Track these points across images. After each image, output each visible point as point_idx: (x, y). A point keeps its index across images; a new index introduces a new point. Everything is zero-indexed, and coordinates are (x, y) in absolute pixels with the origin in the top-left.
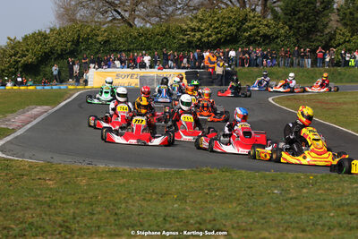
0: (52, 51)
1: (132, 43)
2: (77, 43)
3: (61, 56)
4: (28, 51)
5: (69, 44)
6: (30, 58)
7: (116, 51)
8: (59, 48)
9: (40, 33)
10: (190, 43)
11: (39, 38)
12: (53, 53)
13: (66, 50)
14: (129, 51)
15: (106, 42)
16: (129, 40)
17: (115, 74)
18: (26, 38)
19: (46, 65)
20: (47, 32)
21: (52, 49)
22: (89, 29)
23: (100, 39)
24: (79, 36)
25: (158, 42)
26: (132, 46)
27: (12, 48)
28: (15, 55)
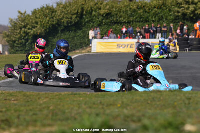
1: (132, 15)
2: (81, 16)
3: (67, 28)
5: (74, 17)
6: (39, 30)
7: (117, 23)
8: (65, 21)
10: (184, 15)
12: (60, 25)
13: (71, 22)
14: (129, 23)
15: (108, 15)
16: (130, 12)
17: (116, 44)
18: (35, 12)
19: (54, 36)
21: (59, 21)
22: (92, 4)
23: (102, 12)
24: (83, 9)
25: (156, 14)
26: (131, 19)
27: (23, 21)
28: (25, 27)
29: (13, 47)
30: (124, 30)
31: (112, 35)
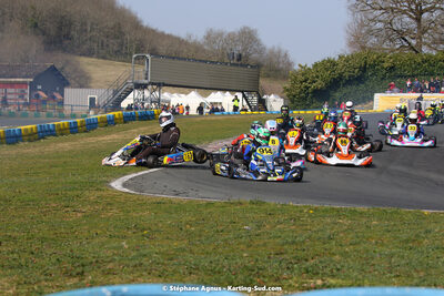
0: (341, 77)
1: (416, 69)
2: (364, 69)
3: (350, 81)
4: (317, 77)
5: (357, 70)
6: (319, 84)
7: (401, 76)
8: (347, 74)
9: (329, 61)
11: (329, 65)
12: (341, 79)
13: (353, 76)
14: (413, 76)
15: (392, 68)
16: (414, 66)
17: (399, 99)
18: (316, 65)
19: (336, 91)
20: (336, 60)
21: (341, 75)
22: (375, 57)
23: (386, 65)
24: (366, 63)
26: (416, 72)
27: (303, 75)
28: (306, 81)
29: (293, 102)
30: (409, 83)
31: (395, 89)
